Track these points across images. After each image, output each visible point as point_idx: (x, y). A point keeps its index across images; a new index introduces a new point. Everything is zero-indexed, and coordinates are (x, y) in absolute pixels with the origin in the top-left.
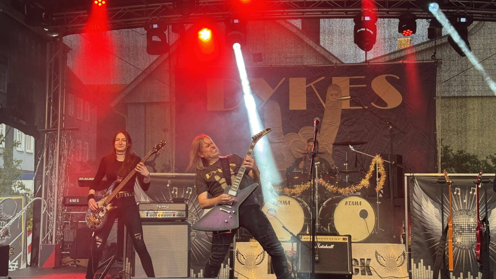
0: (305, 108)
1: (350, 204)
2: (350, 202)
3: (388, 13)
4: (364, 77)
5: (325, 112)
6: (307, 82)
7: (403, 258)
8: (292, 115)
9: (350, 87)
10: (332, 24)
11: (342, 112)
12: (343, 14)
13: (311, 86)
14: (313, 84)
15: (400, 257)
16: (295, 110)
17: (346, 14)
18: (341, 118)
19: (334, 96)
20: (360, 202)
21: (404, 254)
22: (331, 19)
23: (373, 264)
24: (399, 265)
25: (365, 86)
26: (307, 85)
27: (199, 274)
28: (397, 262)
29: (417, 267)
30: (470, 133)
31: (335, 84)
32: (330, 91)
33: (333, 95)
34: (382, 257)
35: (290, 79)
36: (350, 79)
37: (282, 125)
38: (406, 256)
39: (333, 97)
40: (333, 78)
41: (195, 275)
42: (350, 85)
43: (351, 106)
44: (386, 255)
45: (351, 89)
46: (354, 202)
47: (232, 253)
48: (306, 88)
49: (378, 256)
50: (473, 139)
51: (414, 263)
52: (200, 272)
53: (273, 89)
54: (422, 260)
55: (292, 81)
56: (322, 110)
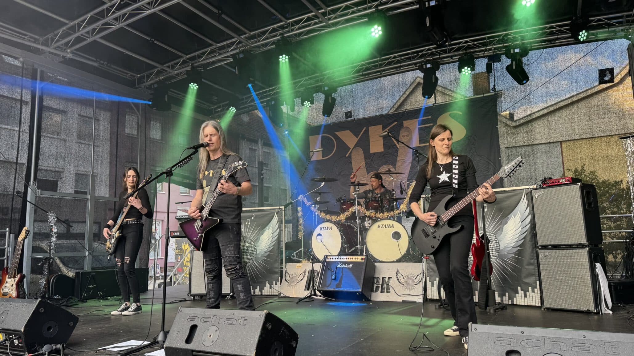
0: (383, 150)
1: (383, 227)
2: (382, 225)
3: (452, 59)
4: (430, 117)
5: (399, 152)
6: (383, 128)
7: (421, 277)
8: (373, 157)
10: (405, 77)
12: (414, 67)
14: (388, 129)
15: (419, 276)
16: (374, 153)
17: (416, 67)
18: (413, 155)
19: (406, 137)
20: (393, 225)
21: (423, 273)
22: (404, 73)
23: (393, 283)
24: (416, 283)
26: (383, 130)
27: (256, 290)
28: (415, 280)
30: (538, 155)
31: (406, 127)
32: (403, 133)
33: (404, 137)
34: (402, 275)
35: (370, 128)
36: (419, 120)
37: (366, 166)
38: (425, 275)
39: (404, 138)
40: (404, 121)
41: (253, 291)
43: (420, 144)
44: (406, 274)
45: (420, 129)
46: (386, 225)
47: (282, 272)
49: (399, 275)
50: (541, 161)
51: (430, 281)
52: (257, 289)
53: (357, 138)
55: (371, 129)
56: (397, 151)
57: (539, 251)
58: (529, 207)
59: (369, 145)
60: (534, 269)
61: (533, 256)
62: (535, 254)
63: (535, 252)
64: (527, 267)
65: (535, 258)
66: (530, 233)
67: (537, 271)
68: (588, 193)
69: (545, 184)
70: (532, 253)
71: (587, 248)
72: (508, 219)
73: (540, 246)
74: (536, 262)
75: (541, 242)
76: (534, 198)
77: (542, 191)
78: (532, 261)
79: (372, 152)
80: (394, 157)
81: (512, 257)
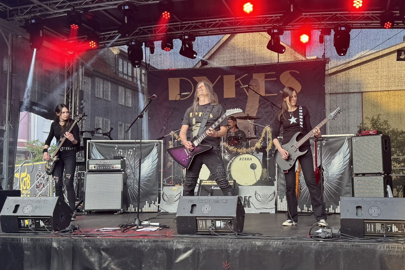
0: (234, 96)
1: (244, 160)
5: (248, 99)
6: (235, 78)
7: (273, 196)
8: (226, 102)
9: (265, 81)
11: (260, 98)
13: (238, 80)
14: (240, 79)
16: (228, 98)
18: (259, 103)
20: (251, 158)
21: (274, 193)
22: (254, 33)
23: (253, 200)
24: (270, 200)
25: (275, 79)
26: (235, 80)
28: (269, 198)
29: (282, 201)
31: (255, 79)
34: (259, 195)
36: (265, 74)
38: (276, 194)
40: (253, 74)
41: (134, 208)
42: (265, 79)
44: (262, 194)
46: (246, 159)
47: (160, 193)
48: (235, 82)
49: (257, 194)
51: (279, 199)
53: (213, 84)
55: (225, 77)
56: (246, 98)
57: (354, 178)
58: (349, 149)
59: (223, 91)
60: (350, 189)
61: (350, 181)
62: (351, 179)
63: (351, 178)
64: (345, 188)
65: (351, 182)
66: (349, 166)
67: (352, 190)
68: (386, 141)
69: (360, 133)
70: (349, 179)
71: (383, 175)
72: (335, 156)
73: (355, 174)
74: (351, 185)
75: (355, 172)
76: (353, 142)
77: (358, 138)
78: (349, 184)
79: (225, 97)
80: (244, 103)
81: (336, 182)
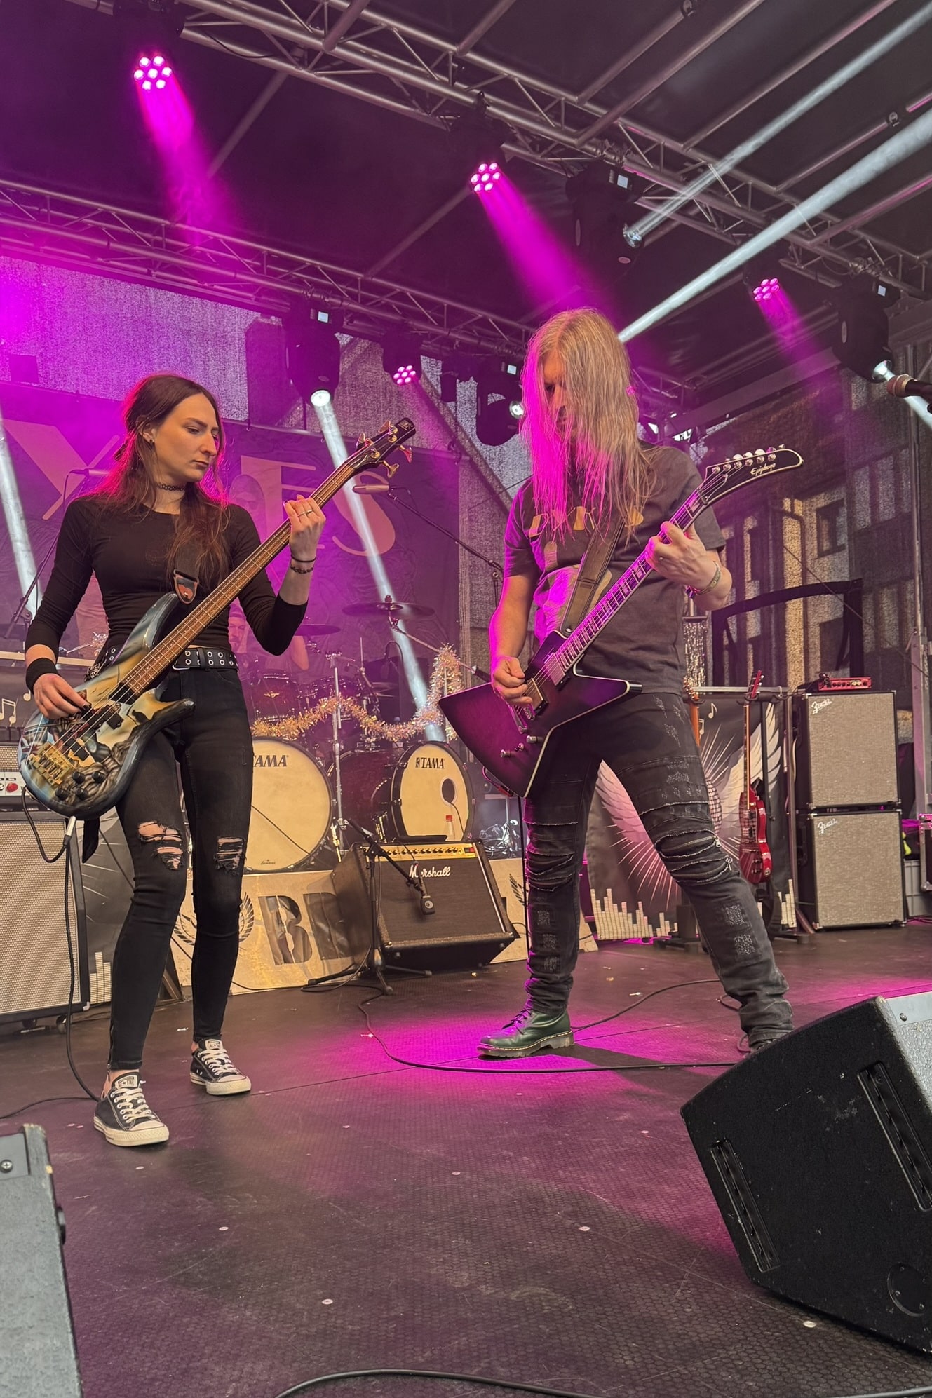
1: (425, 765)
2: (424, 760)
4: (313, 468)
9: (284, 490)
20: (442, 760)
29: (603, 909)
31: (248, 476)
36: (282, 467)
42: (283, 483)
46: (431, 761)
51: (597, 899)
54: (609, 891)
57: (815, 819)
71: (900, 810)
73: (818, 808)
75: (816, 802)
